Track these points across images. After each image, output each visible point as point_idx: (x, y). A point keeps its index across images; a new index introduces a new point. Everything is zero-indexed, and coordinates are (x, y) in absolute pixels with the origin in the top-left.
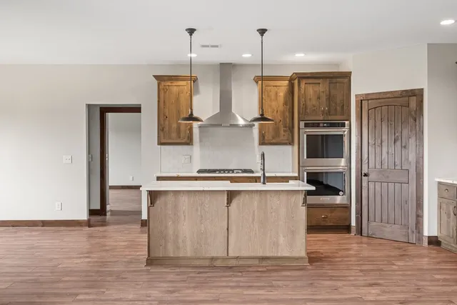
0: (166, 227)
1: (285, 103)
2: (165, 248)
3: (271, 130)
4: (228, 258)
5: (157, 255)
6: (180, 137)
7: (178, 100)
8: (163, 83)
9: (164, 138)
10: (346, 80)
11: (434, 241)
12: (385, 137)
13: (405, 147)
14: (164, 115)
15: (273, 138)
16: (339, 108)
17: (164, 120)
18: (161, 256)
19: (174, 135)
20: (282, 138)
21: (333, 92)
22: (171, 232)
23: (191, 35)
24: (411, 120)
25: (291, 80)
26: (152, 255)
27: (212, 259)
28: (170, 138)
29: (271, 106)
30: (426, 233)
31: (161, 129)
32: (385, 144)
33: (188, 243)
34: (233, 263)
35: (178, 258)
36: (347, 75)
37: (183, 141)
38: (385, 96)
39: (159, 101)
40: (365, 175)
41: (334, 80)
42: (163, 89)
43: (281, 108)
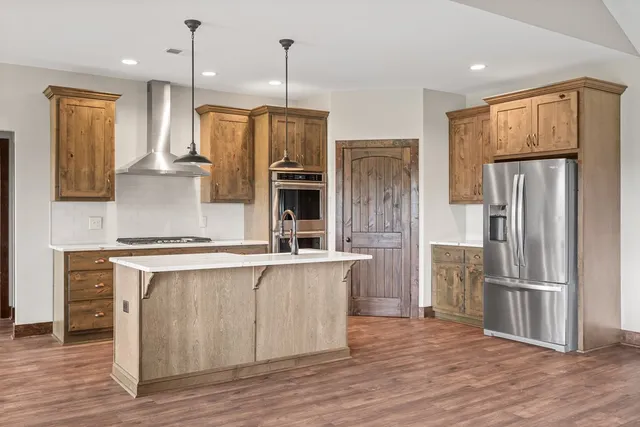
0: (169, 329)
1: (244, 146)
2: (167, 363)
3: (227, 182)
4: (256, 365)
5: (153, 377)
6: (93, 188)
7: (91, 130)
8: (65, 101)
9: (68, 189)
10: (322, 122)
11: (429, 313)
12: (372, 194)
13: (397, 206)
14: (68, 152)
15: (230, 192)
16: (315, 157)
17: (68, 160)
18: (160, 376)
19: (85, 184)
20: (240, 193)
21: (309, 135)
22: (175, 337)
23: (193, 31)
24: (404, 175)
25: (253, 115)
26: (146, 378)
27: (236, 369)
28: (78, 190)
29: (226, 148)
30: (422, 304)
31: (61, 174)
32: (372, 202)
33: (202, 350)
34: (262, 371)
35: (187, 376)
36: (322, 117)
37: (100, 195)
38: (373, 145)
39: (58, 130)
40: (349, 241)
41: (310, 121)
42: (67, 111)
43: (239, 152)
